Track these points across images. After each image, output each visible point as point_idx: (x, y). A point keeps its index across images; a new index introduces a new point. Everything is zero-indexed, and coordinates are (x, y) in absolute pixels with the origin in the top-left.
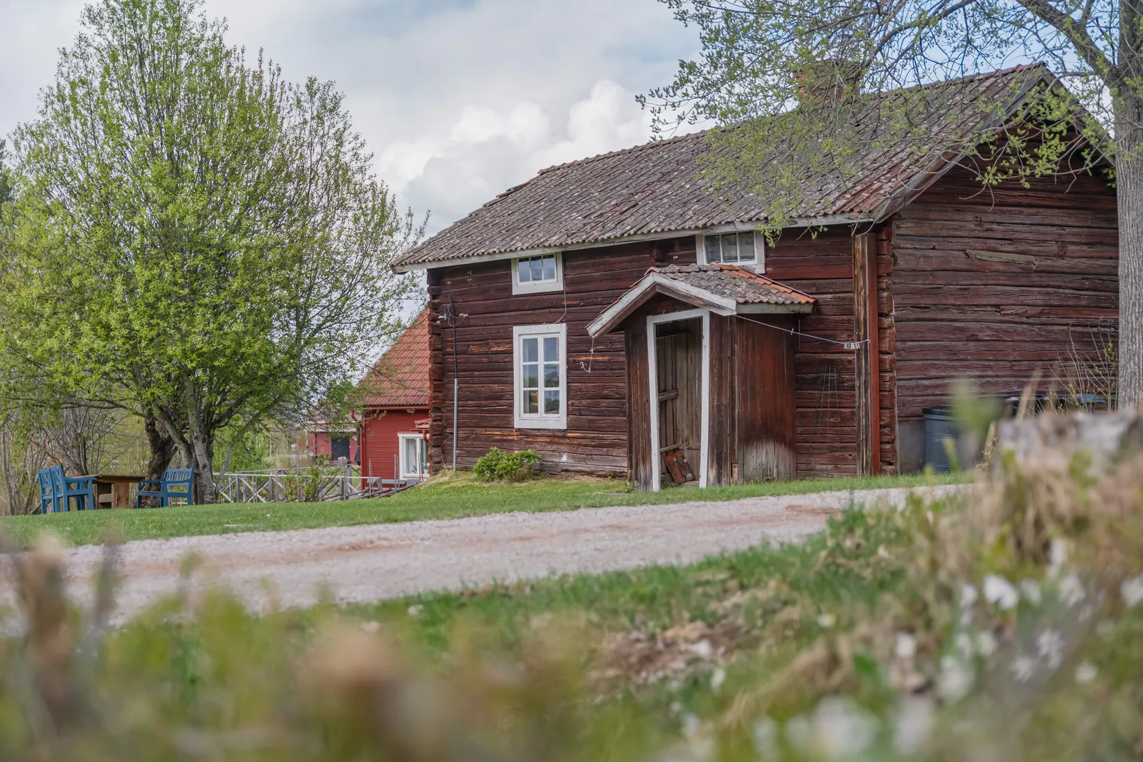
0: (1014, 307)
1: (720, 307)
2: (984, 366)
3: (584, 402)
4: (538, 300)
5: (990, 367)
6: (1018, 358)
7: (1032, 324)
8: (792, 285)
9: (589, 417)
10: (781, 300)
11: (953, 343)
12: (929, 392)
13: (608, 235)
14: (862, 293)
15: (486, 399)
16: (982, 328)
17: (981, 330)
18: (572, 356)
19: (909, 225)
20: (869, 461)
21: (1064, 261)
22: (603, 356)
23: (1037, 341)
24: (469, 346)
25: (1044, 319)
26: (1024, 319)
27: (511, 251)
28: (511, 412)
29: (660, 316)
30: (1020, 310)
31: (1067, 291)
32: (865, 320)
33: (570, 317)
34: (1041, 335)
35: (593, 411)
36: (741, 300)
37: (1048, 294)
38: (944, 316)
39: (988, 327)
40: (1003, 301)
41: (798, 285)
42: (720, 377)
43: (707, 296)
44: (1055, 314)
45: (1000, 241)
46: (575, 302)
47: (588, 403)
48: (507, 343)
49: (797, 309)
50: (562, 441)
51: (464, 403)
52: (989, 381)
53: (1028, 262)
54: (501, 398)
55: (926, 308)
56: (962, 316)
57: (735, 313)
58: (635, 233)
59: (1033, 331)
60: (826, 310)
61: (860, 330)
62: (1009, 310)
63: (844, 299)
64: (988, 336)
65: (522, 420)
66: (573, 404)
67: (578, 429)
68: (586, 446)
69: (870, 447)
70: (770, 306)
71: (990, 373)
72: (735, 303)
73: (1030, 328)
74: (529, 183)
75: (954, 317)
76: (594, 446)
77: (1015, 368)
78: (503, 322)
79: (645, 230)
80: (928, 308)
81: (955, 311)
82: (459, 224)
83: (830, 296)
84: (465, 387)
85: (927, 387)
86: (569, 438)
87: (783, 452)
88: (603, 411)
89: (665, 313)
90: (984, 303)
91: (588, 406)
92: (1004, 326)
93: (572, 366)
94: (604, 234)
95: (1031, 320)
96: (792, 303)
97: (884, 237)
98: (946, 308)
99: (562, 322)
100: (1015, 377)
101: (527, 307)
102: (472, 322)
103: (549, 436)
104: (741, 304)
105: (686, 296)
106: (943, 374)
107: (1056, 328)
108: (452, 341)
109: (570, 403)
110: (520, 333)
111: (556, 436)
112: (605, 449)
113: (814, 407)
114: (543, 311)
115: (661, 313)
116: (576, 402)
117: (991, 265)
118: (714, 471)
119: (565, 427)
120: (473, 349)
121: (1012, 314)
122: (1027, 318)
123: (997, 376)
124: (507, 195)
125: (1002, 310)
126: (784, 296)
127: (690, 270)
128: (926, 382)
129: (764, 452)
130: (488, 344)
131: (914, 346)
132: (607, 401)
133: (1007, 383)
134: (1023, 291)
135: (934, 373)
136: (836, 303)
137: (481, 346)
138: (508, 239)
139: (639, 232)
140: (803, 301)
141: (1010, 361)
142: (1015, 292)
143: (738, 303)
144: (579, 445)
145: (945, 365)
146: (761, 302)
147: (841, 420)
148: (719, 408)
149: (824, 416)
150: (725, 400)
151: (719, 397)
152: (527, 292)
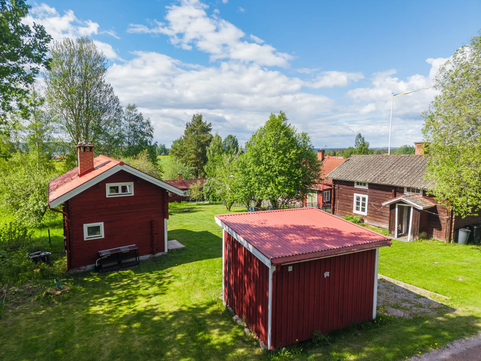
1: (418, 207)
3: (372, 211)
4: (361, 189)
8: (429, 200)
9: (373, 215)
15: (346, 205)
18: (369, 202)
22: (377, 204)
28: (352, 209)
29: (399, 204)
32: (450, 212)
33: (369, 194)
35: (375, 214)
36: (423, 207)
42: (415, 219)
43: (412, 203)
46: (371, 192)
49: (432, 207)
50: (366, 218)
51: (340, 205)
54: (349, 206)
57: (422, 209)
60: (437, 207)
61: (448, 214)
65: (355, 211)
66: (369, 211)
68: (372, 220)
69: (448, 236)
84: (341, 202)
86: (368, 217)
87: (427, 233)
89: (401, 204)
91: (374, 212)
93: (369, 204)
99: (367, 195)
101: (358, 190)
102: (343, 190)
103: (362, 216)
108: (337, 193)
110: (356, 195)
111: (364, 216)
113: (433, 225)
118: (412, 237)
119: (366, 215)
130: (347, 195)
137: (345, 195)
144: (370, 219)
146: (427, 207)
147: (440, 229)
148: (414, 225)
149: (435, 228)
150: (416, 224)
151: (415, 223)
152: (358, 187)
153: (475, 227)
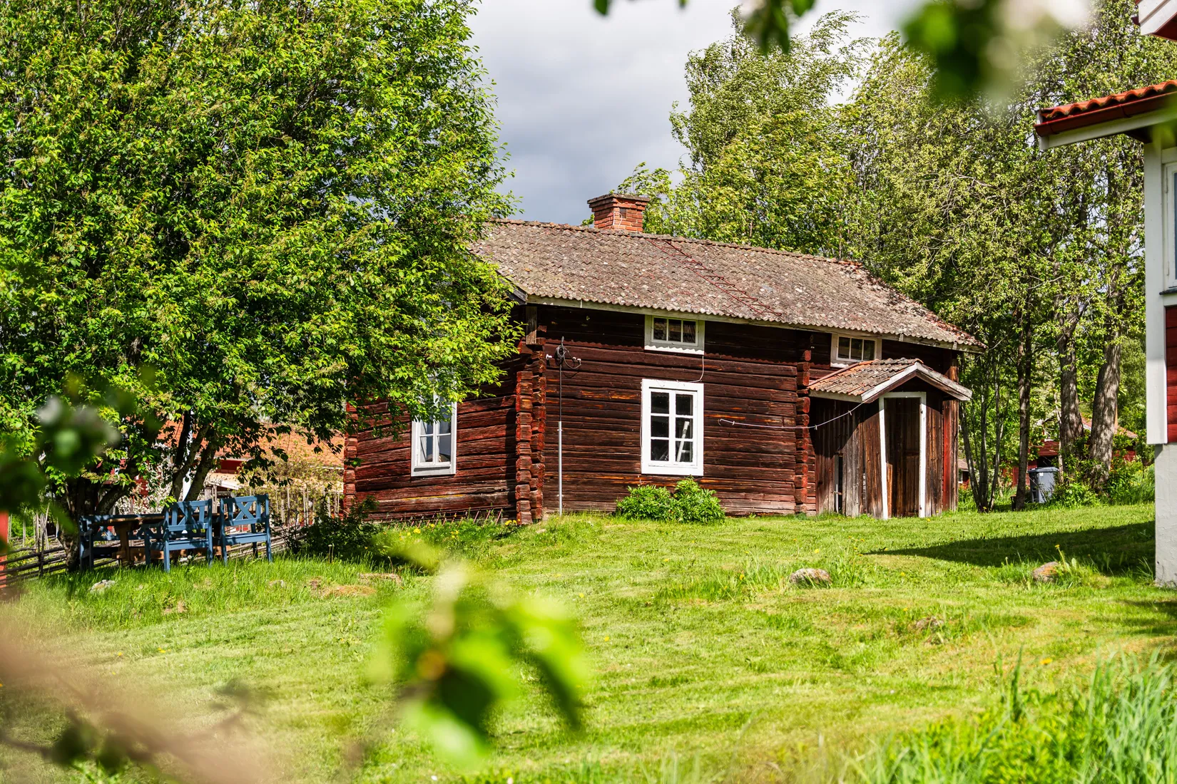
1: (959, 394)
3: (719, 453)
15: (601, 444)
18: (707, 413)
22: (739, 416)
24: (579, 390)
33: (708, 379)
35: (729, 462)
46: (714, 367)
47: (723, 454)
48: (635, 394)
51: (572, 447)
54: (621, 444)
65: (650, 466)
67: (723, 476)
68: (722, 490)
78: (631, 373)
84: (573, 431)
88: (738, 462)
108: (554, 383)
109: (705, 453)
114: (677, 369)
116: (711, 453)
120: (585, 394)
130: (607, 391)
132: (742, 453)
137: (595, 392)
152: (661, 349)
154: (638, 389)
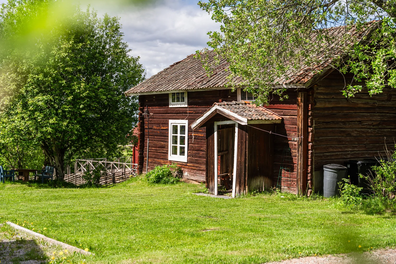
0: (367, 122)
1: (241, 121)
2: (353, 146)
3: (194, 152)
4: (178, 110)
5: (356, 147)
6: (368, 143)
7: (375, 129)
8: (273, 111)
9: (196, 158)
10: (267, 118)
11: (340, 137)
12: (329, 158)
13: (203, 86)
14: (301, 117)
15: (159, 147)
16: (353, 131)
17: (353, 132)
18: (190, 133)
19: (322, 88)
20: (301, 187)
21: (390, 102)
22: (201, 134)
23: (377, 136)
24: (153, 126)
25: (380, 126)
26: (372, 127)
27: (167, 90)
28: (167, 153)
29: (219, 122)
30: (370, 123)
31: (391, 115)
32: (301, 128)
33: (190, 117)
34: (379, 133)
35: (197, 156)
36: (250, 119)
37: (382, 116)
38: (336, 126)
39: (356, 130)
40: (363, 119)
41: (276, 111)
42: (242, 150)
43: (236, 116)
44: (385, 124)
45: (362, 95)
46: (192, 112)
47: (195, 153)
48: (167, 126)
49: (274, 122)
50: (185, 167)
51: (151, 148)
52: (355, 153)
53: (374, 103)
54: (164, 147)
55: (329, 123)
56: (344, 126)
57: (247, 124)
58: (213, 86)
59: (375, 131)
60: (285, 122)
61: (299, 132)
62: (365, 123)
63: (294, 118)
64: (355, 134)
66: (190, 152)
67: (191, 162)
68: (194, 169)
69: (302, 182)
70: (262, 121)
71: (356, 149)
72: (247, 120)
73: (374, 130)
74: (182, 61)
75: (341, 126)
76: (197, 170)
77: (367, 147)
78: (166, 118)
79: (216, 86)
80: (330, 123)
81: (341, 124)
82: (153, 77)
83: (288, 117)
84: (152, 142)
85: (328, 156)
86: (188, 166)
87: (267, 180)
88: (201, 156)
89: (221, 121)
90: (354, 120)
91: (196, 154)
92: (363, 130)
93: (190, 137)
94: (201, 86)
95: (375, 127)
96: (272, 119)
97: (311, 94)
98: (338, 123)
99: (186, 119)
100: (367, 151)
101: (174, 112)
102: (155, 117)
103: (181, 164)
104: (249, 120)
105: (228, 116)
106: (335, 150)
107: (385, 130)
108: (147, 124)
109: (189, 152)
110: (172, 122)
111: (183, 165)
112: (201, 172)
113: (280, 162)
114: (180, 114)
115: (220, 121)
116: (191, 152)
117: (358, 104)
118: (238, 188)
119: (186, 162)
120: (155, 127)
121: (366, 125)
122: (373, 126)
123: (359, 151)
124: (173, 65)
125: (362, 123)
126: (269, 116)
127: (232, 104)
128: (327, 154)
129: (259, 180)
130: (160, 126)
131: (323, 139)
132: (202, 152)
133: (363, 153)
134: (371, 115)
135: (331, 150)
136: (290, 120)
137: (157, 126)
138: (168, 85)
139: (214, 87)
140: (277, 119)
141: (365, 144)
142: (368, 115)
143: (248, 120)
144: (192, 169)
145: (336, 146)
146: (258, 119)
147: (291, 169)
148: (241, 163)
149: (284, 166)
150: (243, 160)
151: (241, 159)
152: (174, 106)
153: (359, 162)
154: (168, 124)
